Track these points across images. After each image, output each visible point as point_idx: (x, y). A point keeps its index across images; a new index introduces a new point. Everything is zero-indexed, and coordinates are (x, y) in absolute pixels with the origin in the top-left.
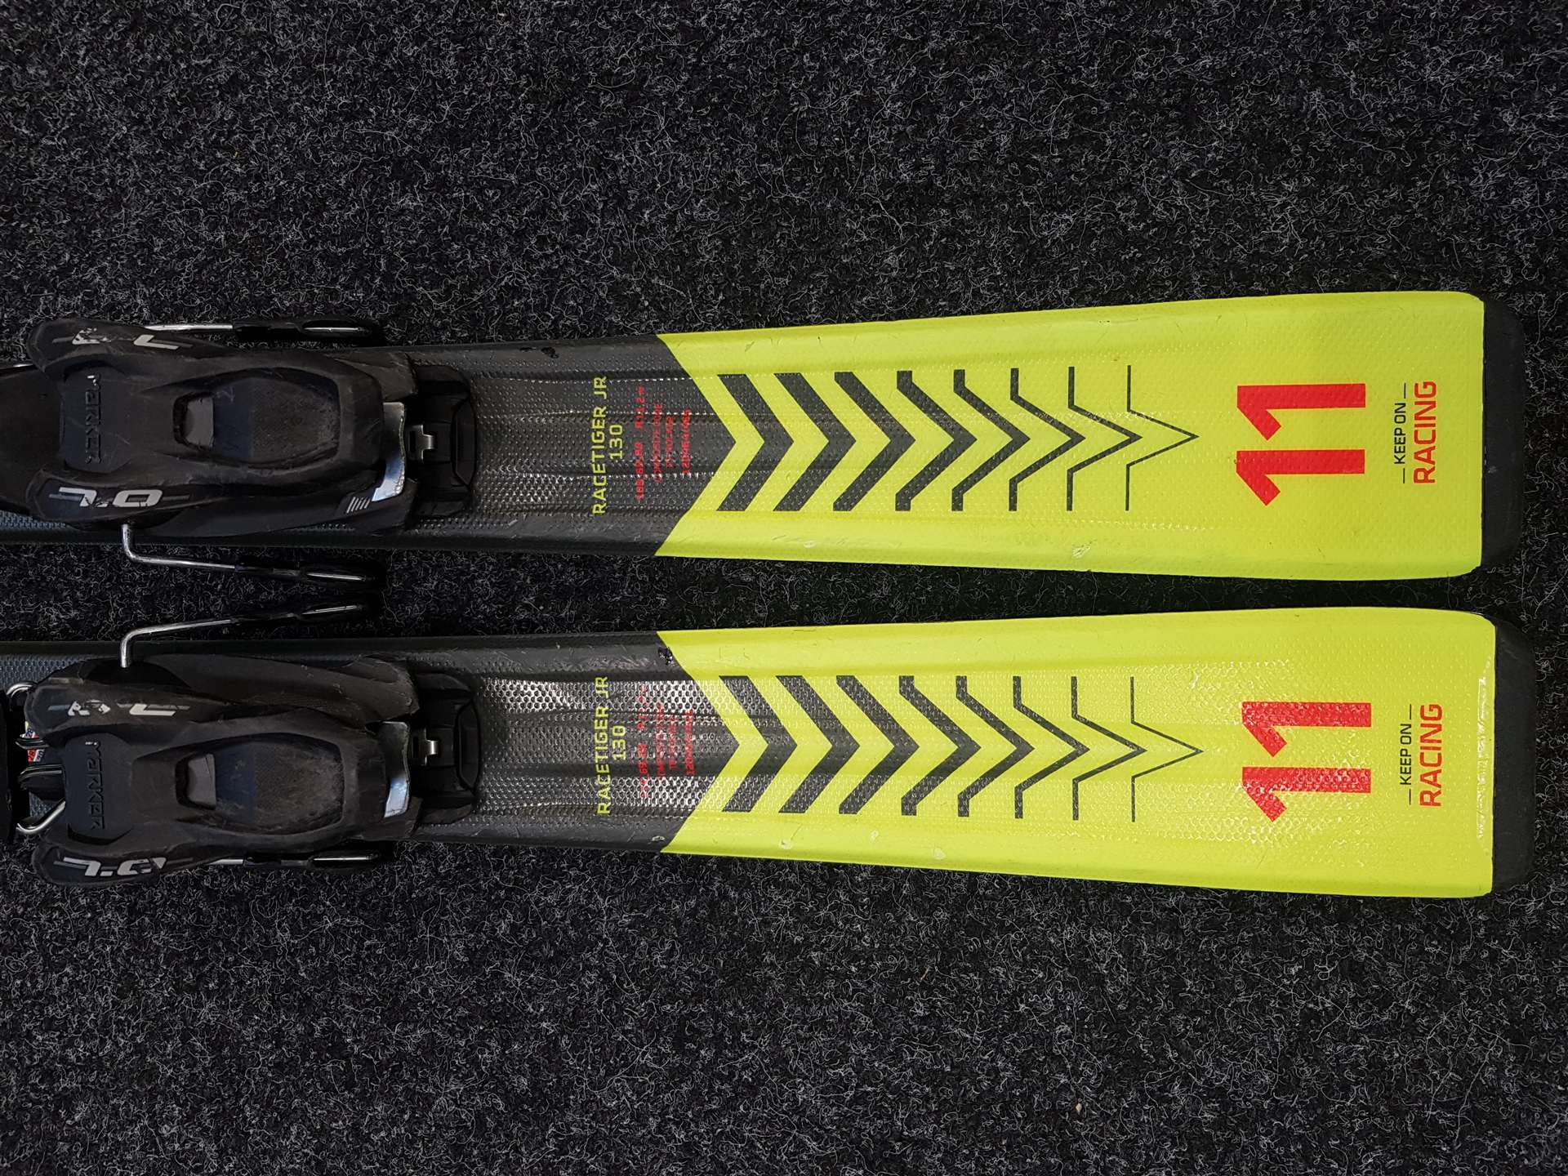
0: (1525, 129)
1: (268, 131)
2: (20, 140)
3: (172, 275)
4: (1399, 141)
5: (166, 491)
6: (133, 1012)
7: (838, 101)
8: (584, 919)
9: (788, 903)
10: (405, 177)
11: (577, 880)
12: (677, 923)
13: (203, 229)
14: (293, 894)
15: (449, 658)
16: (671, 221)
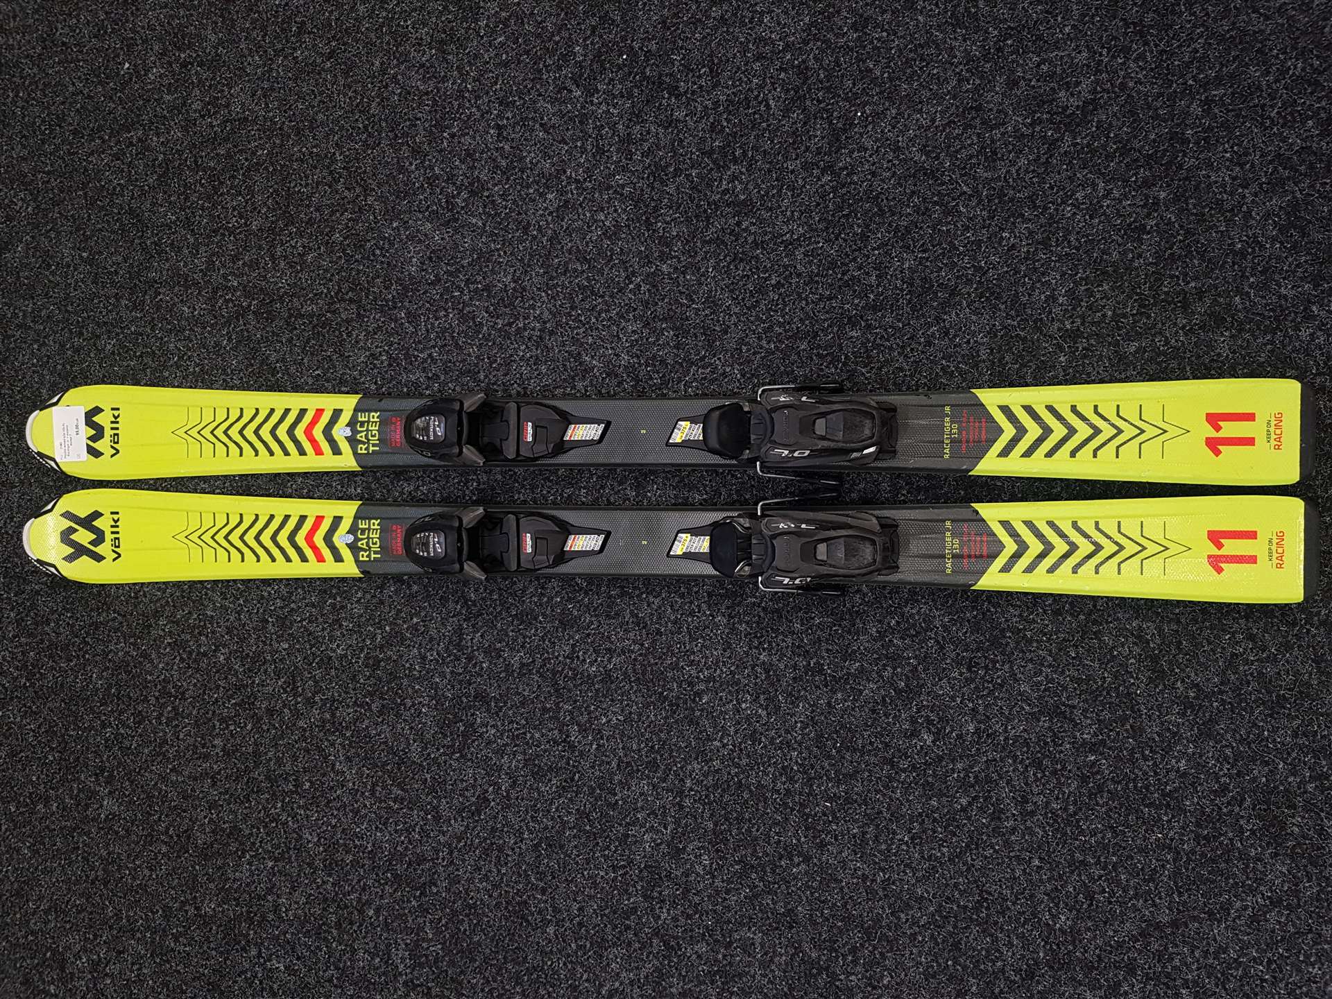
0: (1321, 313)
1: (794, 303)
2: (682, 305)
3: (749, 361)
4: (1271, 317)
5: (811, 451)
6: (730, 657)
7: (1040, 297)
8: (928, 620)
9: (1017, 613)
10: (853, 323)
11: (925, 604)
12: (968, 621)
13: (764, 343)
14: (801, 609)
15: (886, 513)
16: (968, 342)
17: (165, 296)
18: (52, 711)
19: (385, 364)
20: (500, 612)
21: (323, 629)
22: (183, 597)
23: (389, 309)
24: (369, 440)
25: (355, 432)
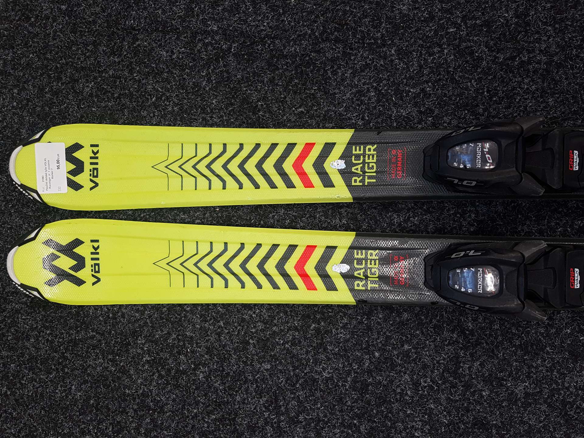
17: (143, 42)
18: (32, 417)
19: (373, 100)
20: (501, 343)
21: (307, 352)
22: (162, 318)
23: (377, 47)
24: (364, 172)
25: (349, 164)
